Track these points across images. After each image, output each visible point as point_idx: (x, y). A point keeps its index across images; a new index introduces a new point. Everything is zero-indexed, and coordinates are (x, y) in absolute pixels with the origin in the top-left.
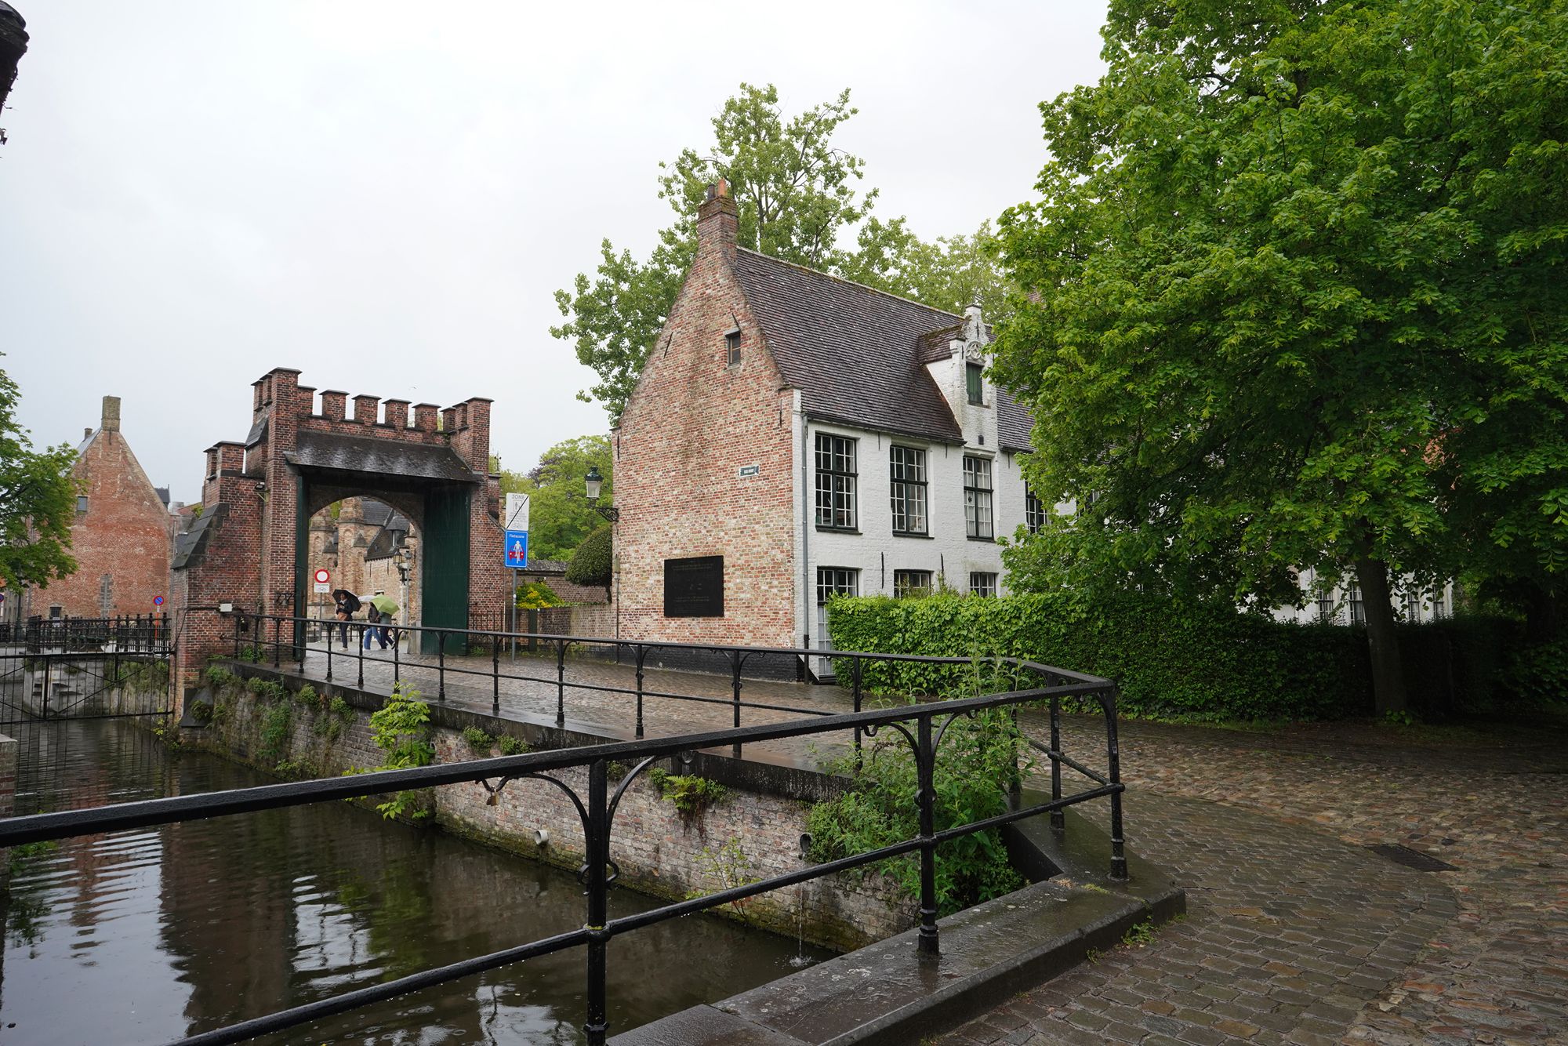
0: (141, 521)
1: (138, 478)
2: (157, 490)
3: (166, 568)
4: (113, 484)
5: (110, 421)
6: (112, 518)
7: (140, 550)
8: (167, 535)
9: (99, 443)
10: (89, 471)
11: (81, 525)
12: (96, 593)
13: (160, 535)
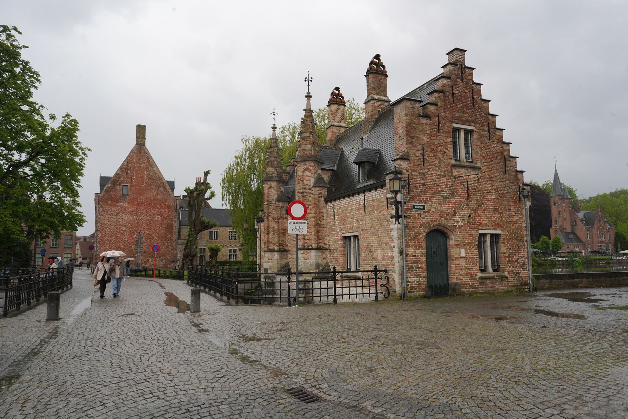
0: (158, 200)
1: (156, 174)
2: (167, 181)
3: (172, 228)
4: (142, 177)
5: (140, 140)
6: (142, 198)
7: (158, 218)
8: (173, 208)
9: (134, 153)
10: (129, 170)
11: (125, 202)
12: (134, 244)
13: (169, 208)
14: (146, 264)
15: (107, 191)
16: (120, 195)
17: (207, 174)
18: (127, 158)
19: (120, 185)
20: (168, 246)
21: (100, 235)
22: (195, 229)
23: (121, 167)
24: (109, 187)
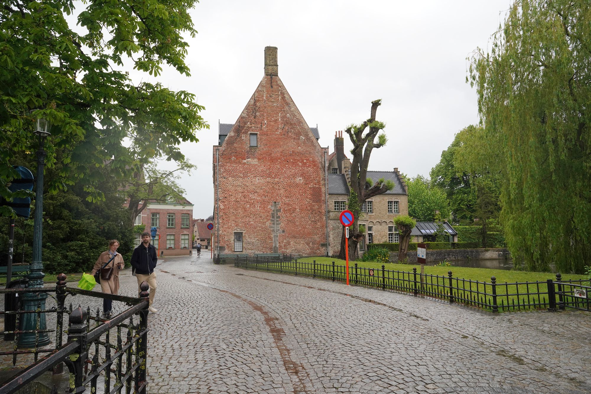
0: (300, 153)
1: (294, 116)
3: (321, 195)
4: (276, 121)
5: (270, 67)
6: (277, 152)
8: (320, 166)
9: (263, 86)
10: (257, 111)
11: (254, 158)
12: (268, 220)
13: (315, 165)
14: (287, 249)
15: (230, 143)
16: (247, 147)
17: (376, 105)
18: (254, 94)
19: (246, 133)
20: (315, 222)
21: (222, 207)
22: (361, 194)
23: (247, 108)
24: (232, 137)
